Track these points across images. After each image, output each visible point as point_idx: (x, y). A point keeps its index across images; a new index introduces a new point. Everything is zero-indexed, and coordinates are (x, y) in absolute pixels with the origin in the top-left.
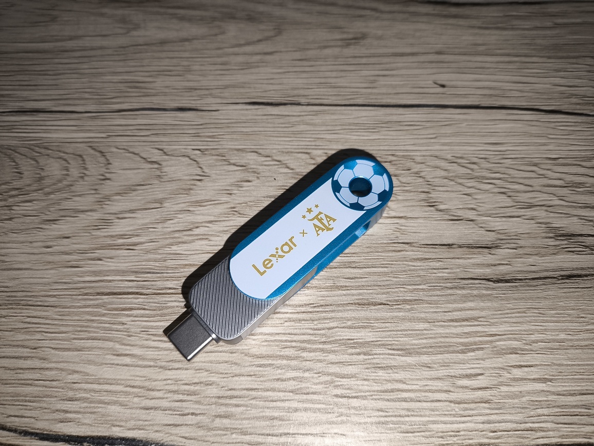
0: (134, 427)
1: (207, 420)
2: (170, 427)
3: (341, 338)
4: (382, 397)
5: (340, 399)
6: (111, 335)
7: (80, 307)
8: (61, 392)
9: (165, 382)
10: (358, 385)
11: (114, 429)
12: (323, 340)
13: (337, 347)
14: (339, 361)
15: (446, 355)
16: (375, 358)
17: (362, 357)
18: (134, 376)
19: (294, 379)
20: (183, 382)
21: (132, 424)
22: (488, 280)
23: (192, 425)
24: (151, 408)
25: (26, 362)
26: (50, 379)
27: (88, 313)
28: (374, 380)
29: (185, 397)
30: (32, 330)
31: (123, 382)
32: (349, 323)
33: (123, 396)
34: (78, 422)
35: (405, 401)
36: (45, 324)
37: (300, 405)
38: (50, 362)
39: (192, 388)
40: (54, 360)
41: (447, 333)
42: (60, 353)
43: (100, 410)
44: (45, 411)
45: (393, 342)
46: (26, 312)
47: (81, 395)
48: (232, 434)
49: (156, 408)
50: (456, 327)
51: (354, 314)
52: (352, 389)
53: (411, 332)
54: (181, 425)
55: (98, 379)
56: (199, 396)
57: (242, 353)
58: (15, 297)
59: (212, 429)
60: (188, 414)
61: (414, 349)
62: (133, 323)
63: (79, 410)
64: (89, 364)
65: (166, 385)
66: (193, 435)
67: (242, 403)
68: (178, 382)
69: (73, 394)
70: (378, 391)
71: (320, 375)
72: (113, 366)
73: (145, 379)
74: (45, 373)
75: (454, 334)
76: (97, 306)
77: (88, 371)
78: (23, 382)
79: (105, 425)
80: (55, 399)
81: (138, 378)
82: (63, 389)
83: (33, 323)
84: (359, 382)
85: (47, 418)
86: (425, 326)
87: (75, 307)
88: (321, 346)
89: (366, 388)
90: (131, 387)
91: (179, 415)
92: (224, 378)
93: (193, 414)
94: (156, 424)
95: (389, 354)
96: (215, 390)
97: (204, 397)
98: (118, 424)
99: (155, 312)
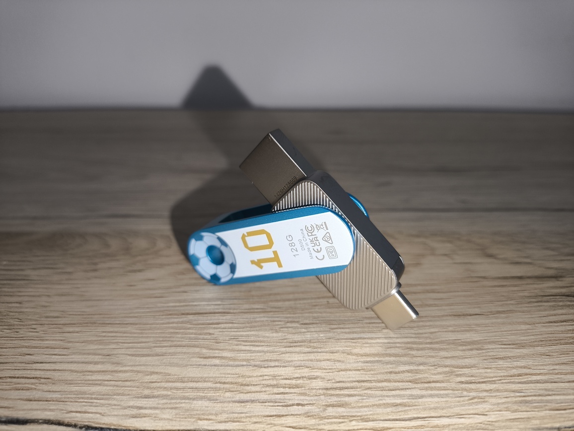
0: (226, 420)
1: (318, 410)
2: (272, 418)
3: (447, 339)
4: (512, 381)
5: (467, 385)
6: (197, 343)
7: (163, 324)
8: (136, 390)
9: (261, 378)
10: (481, 373)
11: (200, 422)
12: (428, 341)
13: (445, 345)
14: (452, 356)
15: (561, 346)
16: (489, 352)
17: (475, 352)
18: (224, 374)
19: (408, 371)
20: (282, 377)
21: (224, 417)
22: (568, 296)
23: (299, 415)
24: (247, 401)
25: (96, 366)
26: (123, 380)
27: (172, 328)
28: (496, 368)
29: (287, 390)
30: (108, 341)
31: (211, 379)
32: (451, 329)
33: (212, 392)
34: (155, 417)
35: (538, 383)
36: (122, 337)
37: (424, 392)
38: (125, 366)
39: (294, 382)
40: (129, 364)
41: (551, 331)
42: (138, 358)
43: (183, 405)
44: (113, 407)
45: (502, 339)
46: (101, 329)
47: (159, 393)
48: (351, 421)
49: (253, 401)
50: (557, 326)
51: (452, 323)
52: (476, 376)
53: (516, 332)
54: (286, 415)
55: (181, 378)
56: (303, 389)
57: (344, 353)
58: (91, 318)
59: (325, 418)
60: (293, 405)
61: (525, 343)
62: (221, 333)
63: (156, 406)
64: (171, 366)
65: (263, 380)
66: (302, 424)
67: (355, 393)
68: (277, 378)
69: (150, 391)
70: (504, 376)
71: (436, 367)
72: (200, 366)
73: (237, 376)
74: (117, 374)
75: (558, 331)
76: (182, 322)
77: (169, 372)
78: (91, 382)
79: (189, 419)
80: (128, 397)
81: (229, 376)
82: (138, 388)
83: (109, 337)
84: (481, 371)
85: (116, 413)
86: (527, 327)
87: (157, 324)
88: (428, 346)
89: (492, 375)
90: (221, 383)
91: (282, 406)
92: (329, 372)
93: (298, 405)
94: (255, 416)
95: (501, 348)
96: (320, 382)
97: (308, 389)
98: (206, 417)
99: (244, 325)
